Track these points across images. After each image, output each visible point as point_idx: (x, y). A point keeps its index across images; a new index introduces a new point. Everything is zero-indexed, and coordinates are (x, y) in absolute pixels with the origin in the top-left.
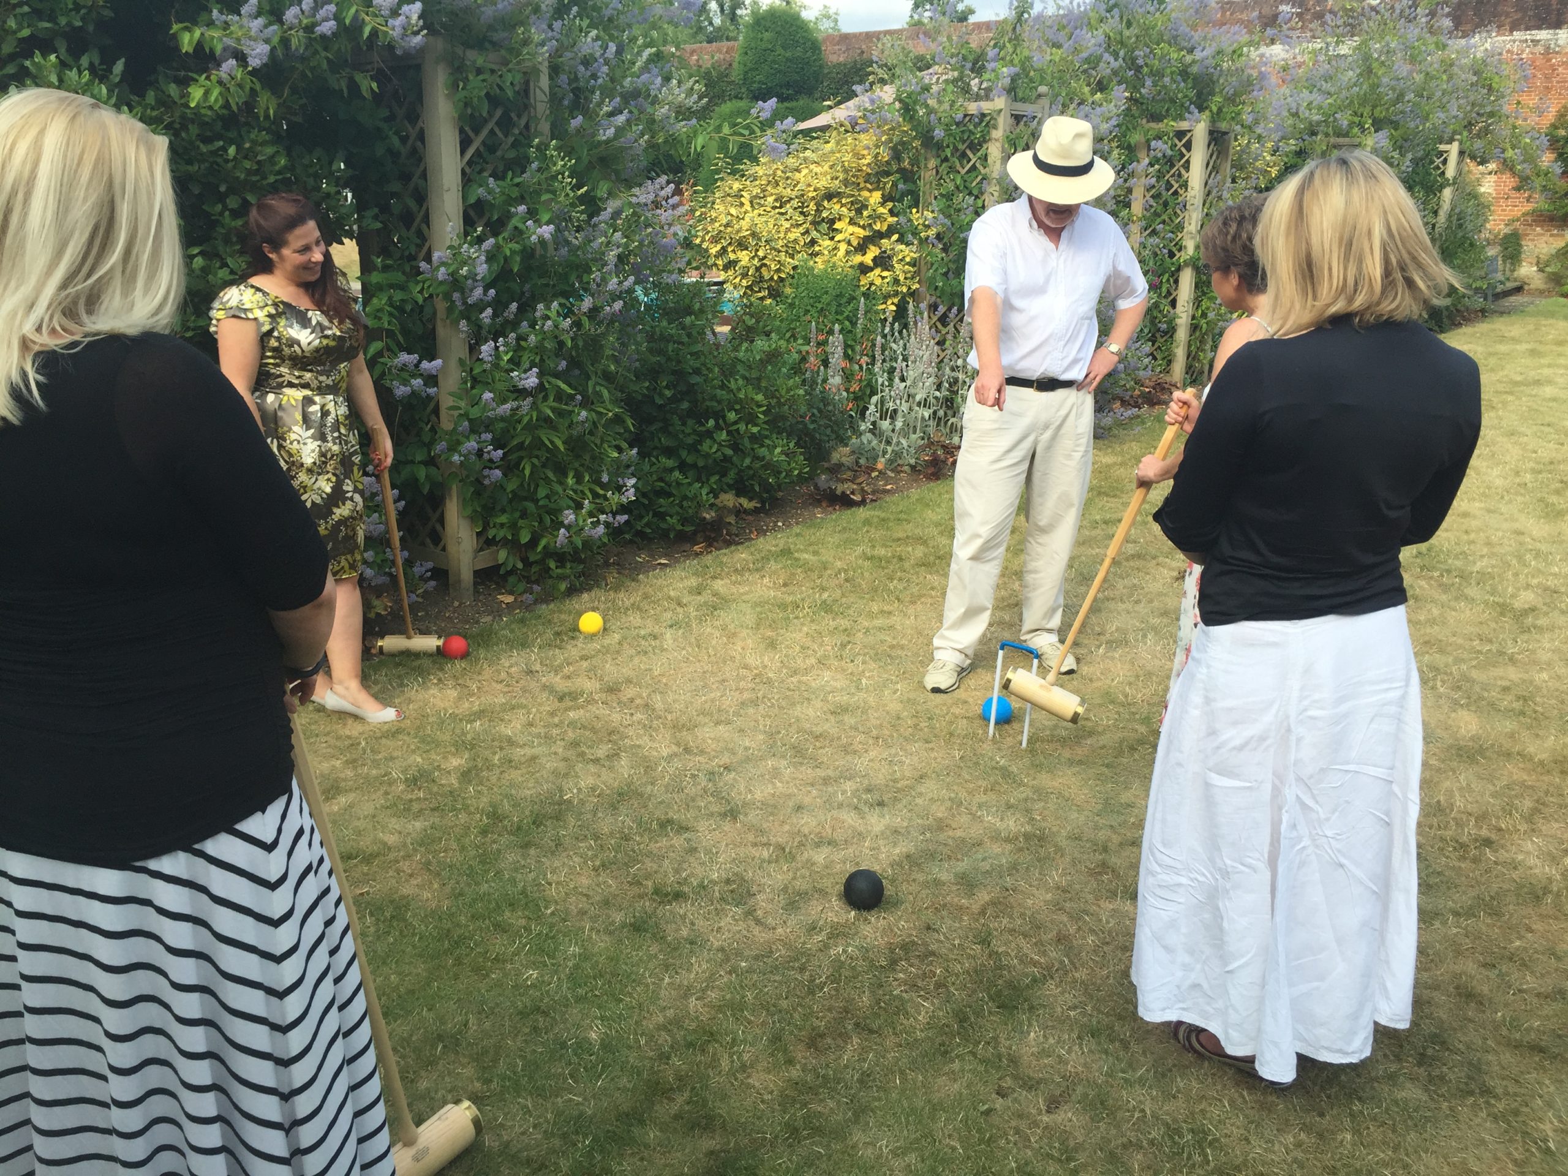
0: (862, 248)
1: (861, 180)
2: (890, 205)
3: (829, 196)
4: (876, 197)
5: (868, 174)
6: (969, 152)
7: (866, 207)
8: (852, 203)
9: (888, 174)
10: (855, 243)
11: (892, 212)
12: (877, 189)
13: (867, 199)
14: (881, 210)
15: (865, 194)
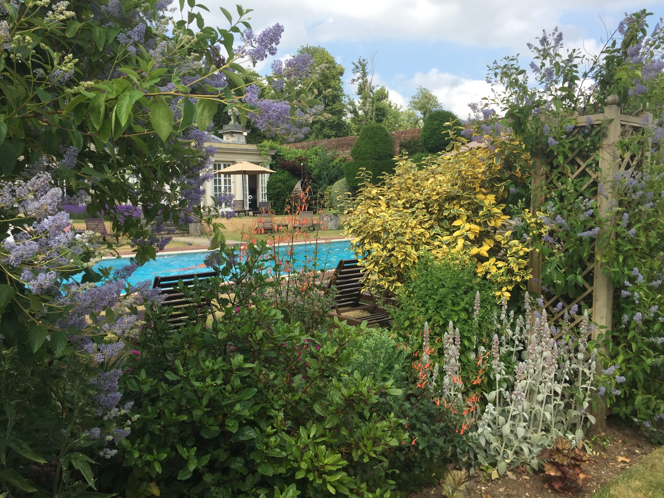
0: (478, 241)
1: (477, 185)
2: (504, 206)
3: (450, 199)
4: (491, 199)
5: (483, 181)
6: (578, 160)
7: (481, 208)
8: (469, 204)
9: (500, 180)
10: (472, 237)
11: (505, 212)
12: (492, 192)
13: (482, 201)
14: (495, 210)
15: (481, 196)
